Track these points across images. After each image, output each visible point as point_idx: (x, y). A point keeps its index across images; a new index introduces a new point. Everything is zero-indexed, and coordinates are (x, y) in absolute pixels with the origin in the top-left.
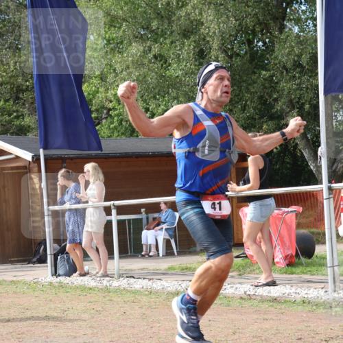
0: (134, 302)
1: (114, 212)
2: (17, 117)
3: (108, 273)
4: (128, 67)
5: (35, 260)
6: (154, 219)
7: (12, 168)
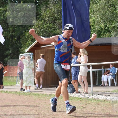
0: (98, 104)
1: (91, 68)
2: (54, 30)
3: (88, 92)
4: (99, 10)
6: (107, 71)
7: (51, 50)
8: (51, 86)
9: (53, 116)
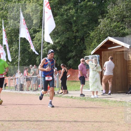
2: (122, 29)
5: (129, 92)
7: (120, 51)
8: (121, 92)
9: (129, 125)
